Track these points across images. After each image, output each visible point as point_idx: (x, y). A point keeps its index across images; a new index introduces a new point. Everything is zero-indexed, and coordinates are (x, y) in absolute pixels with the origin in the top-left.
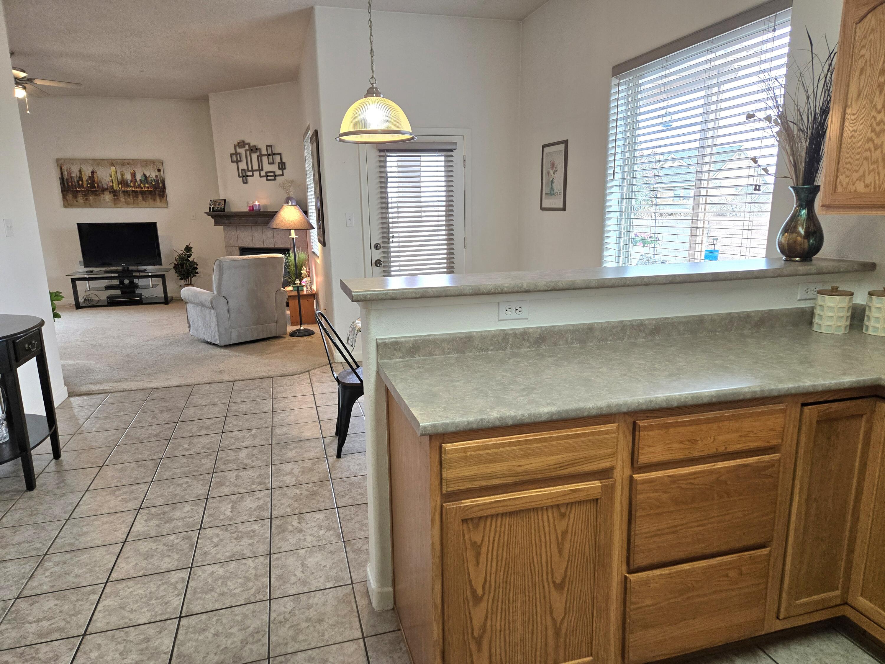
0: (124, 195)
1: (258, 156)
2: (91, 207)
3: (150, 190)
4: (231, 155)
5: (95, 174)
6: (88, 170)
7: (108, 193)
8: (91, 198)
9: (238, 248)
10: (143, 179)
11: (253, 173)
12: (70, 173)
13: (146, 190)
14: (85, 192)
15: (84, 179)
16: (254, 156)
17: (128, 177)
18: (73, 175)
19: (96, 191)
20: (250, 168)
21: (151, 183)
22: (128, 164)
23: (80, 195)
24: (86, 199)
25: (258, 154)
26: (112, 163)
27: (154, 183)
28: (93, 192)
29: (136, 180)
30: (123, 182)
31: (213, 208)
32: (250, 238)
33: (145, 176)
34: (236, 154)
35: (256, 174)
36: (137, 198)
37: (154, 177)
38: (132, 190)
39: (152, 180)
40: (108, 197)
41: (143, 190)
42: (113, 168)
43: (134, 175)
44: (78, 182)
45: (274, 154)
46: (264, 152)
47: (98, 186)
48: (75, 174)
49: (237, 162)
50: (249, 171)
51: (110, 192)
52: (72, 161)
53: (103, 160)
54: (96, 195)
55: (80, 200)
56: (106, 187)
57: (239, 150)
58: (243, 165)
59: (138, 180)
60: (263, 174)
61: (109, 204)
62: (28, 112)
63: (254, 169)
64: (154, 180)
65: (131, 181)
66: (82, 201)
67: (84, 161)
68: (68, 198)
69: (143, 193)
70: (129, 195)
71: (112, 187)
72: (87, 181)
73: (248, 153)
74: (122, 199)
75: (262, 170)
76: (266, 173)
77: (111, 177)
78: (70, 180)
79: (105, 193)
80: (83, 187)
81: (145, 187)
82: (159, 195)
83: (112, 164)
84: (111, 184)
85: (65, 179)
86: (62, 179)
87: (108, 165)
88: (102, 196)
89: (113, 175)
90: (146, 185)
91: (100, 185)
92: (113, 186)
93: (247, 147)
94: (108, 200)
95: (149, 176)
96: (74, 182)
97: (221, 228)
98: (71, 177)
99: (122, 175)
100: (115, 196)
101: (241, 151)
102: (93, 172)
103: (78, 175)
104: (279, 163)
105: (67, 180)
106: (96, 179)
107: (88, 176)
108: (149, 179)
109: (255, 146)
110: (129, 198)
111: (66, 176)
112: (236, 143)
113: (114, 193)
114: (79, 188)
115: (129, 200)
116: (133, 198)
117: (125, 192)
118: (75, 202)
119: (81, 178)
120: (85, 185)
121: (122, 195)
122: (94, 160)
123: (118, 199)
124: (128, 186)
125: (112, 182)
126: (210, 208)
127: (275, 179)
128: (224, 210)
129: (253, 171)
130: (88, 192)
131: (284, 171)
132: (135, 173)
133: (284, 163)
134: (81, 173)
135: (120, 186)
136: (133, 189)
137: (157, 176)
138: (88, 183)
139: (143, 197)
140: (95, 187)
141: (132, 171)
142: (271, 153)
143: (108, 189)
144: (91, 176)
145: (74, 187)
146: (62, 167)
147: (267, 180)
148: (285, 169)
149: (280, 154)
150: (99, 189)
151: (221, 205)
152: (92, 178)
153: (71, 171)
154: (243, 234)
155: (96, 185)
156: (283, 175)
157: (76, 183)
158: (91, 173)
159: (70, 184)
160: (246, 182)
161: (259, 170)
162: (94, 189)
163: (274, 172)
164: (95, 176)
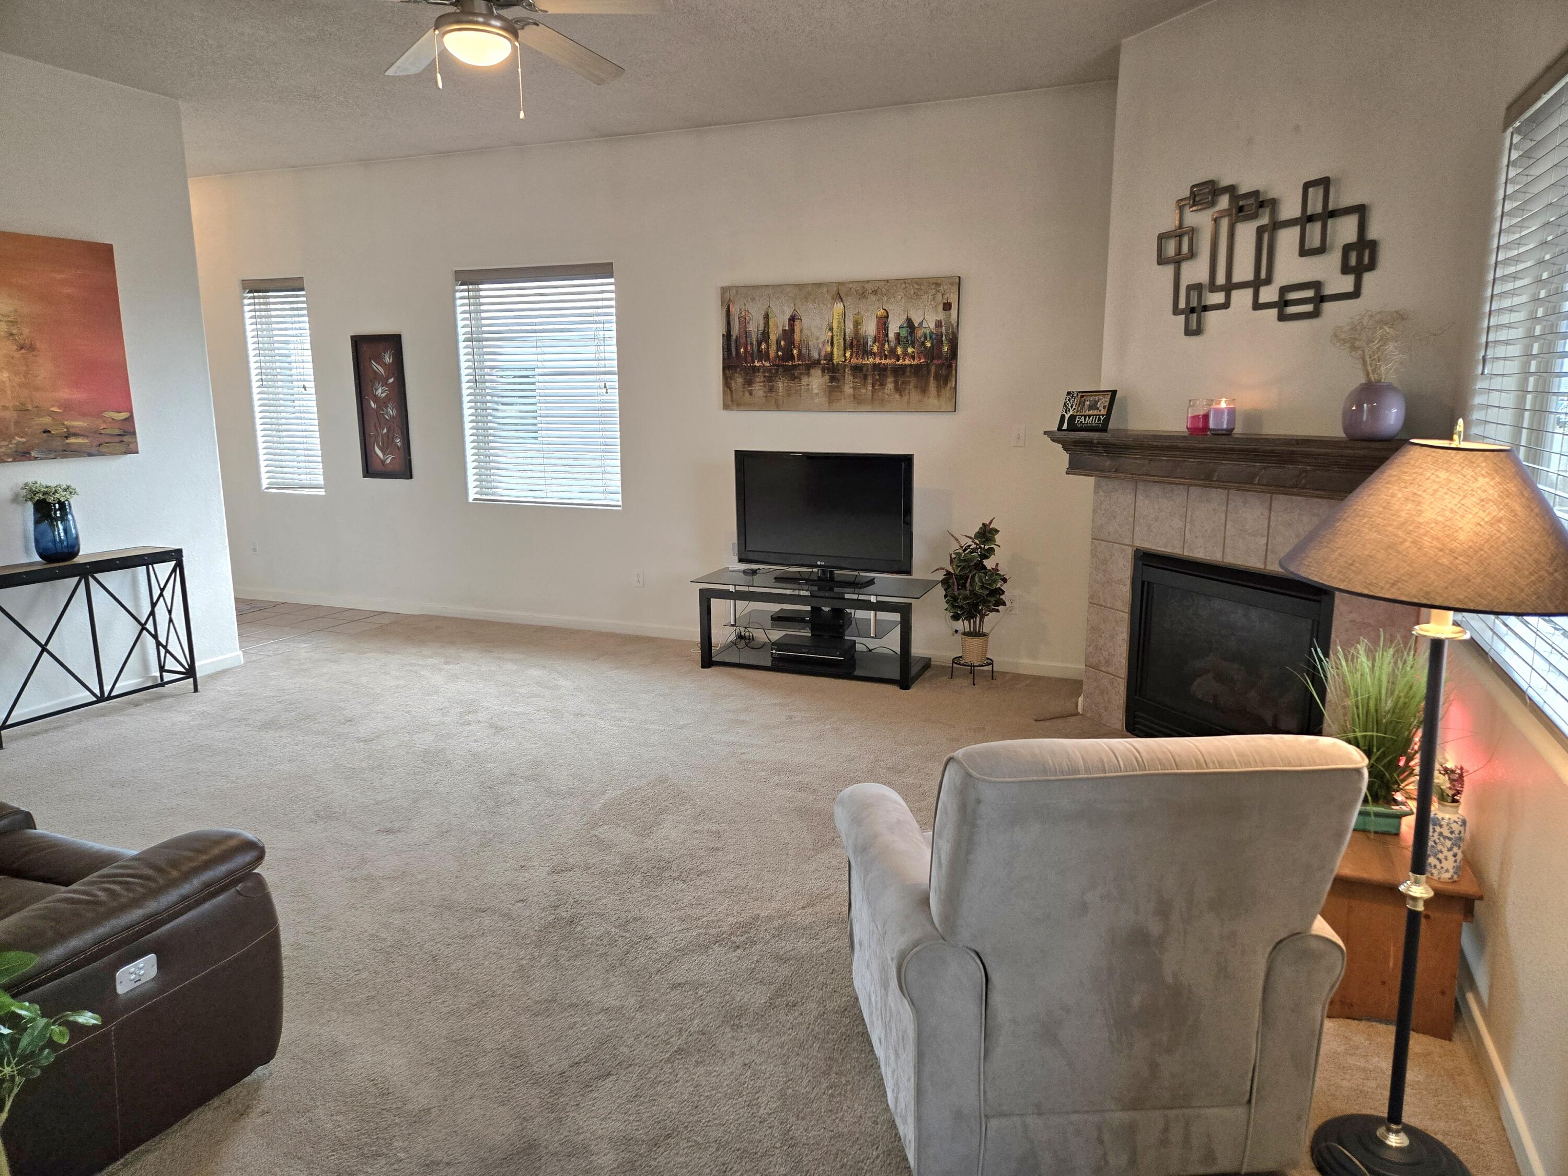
0: (854, 376)
1: (1260, 231)
2: (778, 407)
3: (916, 362)
4: (1162, 237)
5: (797, 322)
6: (783, 312)
7: (819, 372)
8: (781, 385)
9: (1130, 552)
10: (904, 333)
11: (1228, 297)
12: (744, 322)
13: (907, 362)
14: (770, 371)
15: (773, 337)
16: (1246, 233)
17: (870, 329)
18: (752, 327)
19: (795, 367)
20: (1221, 279)
21: (923, 343)
22: (875, 292)
23: (759, 378)
24: (771, 390)
25: (1264, 220)
26: (839, 291)
27: (928, 344)
28: (787, 370)
29: (887, 334)
30: (857, 344)
31: (1072, 418)
32: (1177, 523)
33: (910, 322)
34: (1181, 233)
35: (1242, 298)
36: (883, 385)
37: (932, 326)
38: (874, 365)
39: (925, 336)
40: (816, 381)
41: (900, 362)
42: (839, 307)
43: (883, 323)
44: (759, 344)
45: (1333, 214)
46: (1290, 209)
47: (800, 352)
48: (755, 326)
49: (1177, 261)
50: (1215, 288)
52: (752, 291)
53: (819, 285)
54: (793, 378)
55: (759, 389)
56: (815, 355)
57: (1193, 218)
58: (1196, 271)
59: (891, 335)
60: (1268, 294)
61: (817, 400)
62: (522, 115)
63: (1236, 279)
64: (931, 333)
65: (875, 340)
66: (761, 393)
67: (777, 289)
68: (733, 385)
69: (899, 371)
70: (865, 377)
71: (830, 356)
72: (778, 342)
73: (1225, 222)
74: (848, 389)
75: (1268, 281)
76: (1284, 290)
77: (831, 329)
78: (743, 340)
79: (812, 371)
80: (768, 359)
81: (905, 354)
82: (937, 377)
83: (839, 297)
84: (829, 349)
85: (734, 337)
86: (727, 337)
87: (829, 297)
88: (805, 380)
89: (835, 326)
90: (910, 350)
91: (804, 351)
92: (832, 353)
93: (1224, 202)
94: (815, 391)
95: (921, 323)
96: (752, 344)
97: (1089, 482)
98: (747, 334)
99: (857, 324)
100: (832, 379)
101: (1201, 220)
102: (792, 319)
103: (761, 328)
104: (1347, 249)
105: (736, 340)
106: (797, 337)
107: (781, 328)
108: (919, 333)
109: (1256, 193)
110: (865, 384)
111: (735, 332)
112: (1186, 193)
113: (832, 370)
114: (760, 360)
115: (863, 391)
116: (873, 386)
117: (857, 369)
118: (747, 394)
119: (765, 335)
120: (772, 354)
121: (849, 377)
122: (800, 286)
123: (839, 389)
124: (866, 353)
125: (832, 344)
126: (1063, 417)
127: (1315, 314)
128: (1104, 428)
129: (1230, 287)
131: (1366, 276)
132: (887, 317)
133: (1373, 246)
134: (767, 324)
135: (848, 354)
136: (878, 361)
137: (939, 324)
138: (779, 347)
139: (896, 382)
140: (792, 357)
141: (881, 312)
142: (1319, 209)
143: (820, 363)
144: (787, 328)
145: (749, 359)
146: (731, 307)
147: (1282, 317)
148: (1372, 266)
149: (1361, 211)
150: (800, 363)
151: (1098, 409)
152: (788, 334)
153: (747, 318)
154: (1157, 507)
155: (795, 352)
156: (1355, 294)
157: (755, 348)
158: (789, 320)
159: (742, 350)
160: (1198, 331)
161: (1256, 284)
162: (790, 363)
163: (1316, 285)
164: (797, 329)
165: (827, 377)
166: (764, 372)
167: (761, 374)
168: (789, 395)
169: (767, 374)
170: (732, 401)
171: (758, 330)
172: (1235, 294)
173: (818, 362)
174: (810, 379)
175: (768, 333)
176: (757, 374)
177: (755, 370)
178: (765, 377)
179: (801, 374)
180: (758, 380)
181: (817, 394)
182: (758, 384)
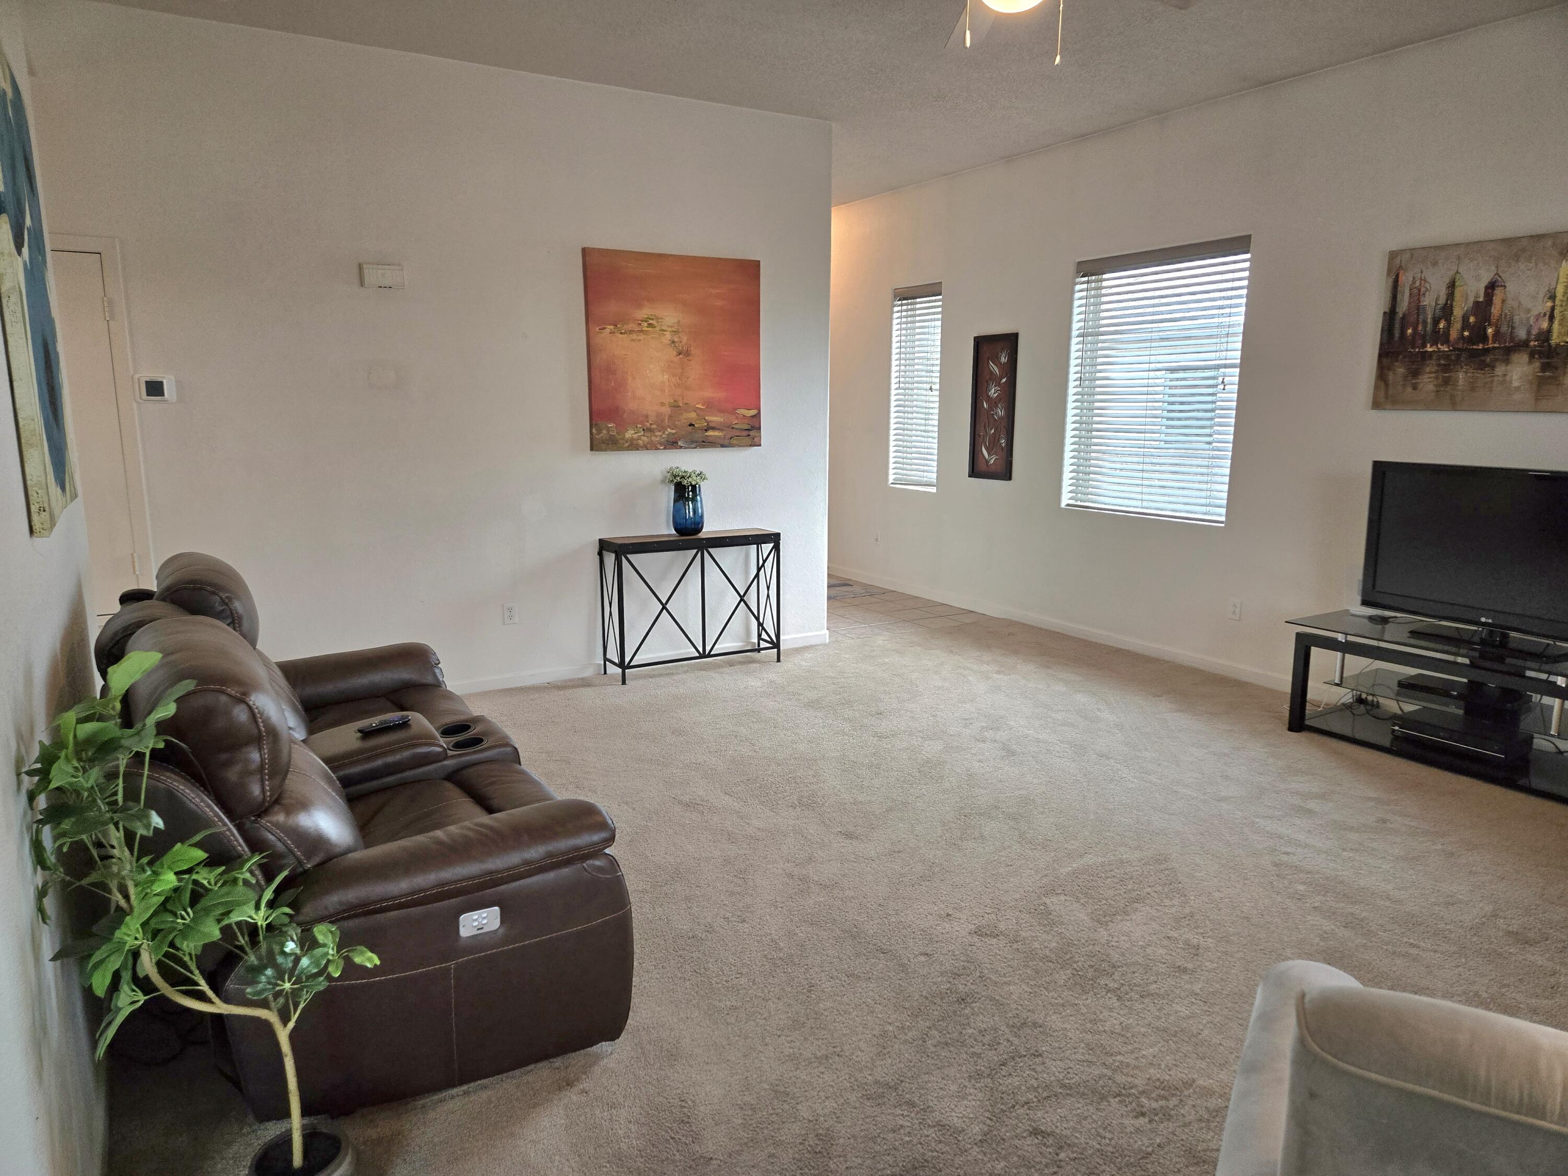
2: (1454, 405)
5: (1498, 292)
6: (1478, 278)
7: (1525, 358)
12: (1417, 294)
14: (1447, 357)
15: (1458, 312)
18: (1428, 301)
19: (1486, 351)
23: (1430, 367)
24: (1446, 382)
28: (1474, 354)
40: (1519, 370)
44: (1436, 322)
47: (1497, 334)
51: (1532, 356)
52: (1437, 253)
53: (1540, 237)
54: (1483, 366)
55: (1428, 382)
56: (1522, 334)
61: (1517, 397)
66: (1431, 387)
67: (1475, 248)
68: (1391, 377)
71: (1545, 336)
72: (1465, 318)
77: (1553, 297)
78: (1412, 319)
79: (1514, 357)
80: (1446, 341)
84: (1545, 325)
85: (1400, 315)
86: (1390, 316)
87: (1554, 253)
88: (1500, 369)
91: (1504, 329)
92: (1549, 331)
94: (1516, 384)
96: (1425, 322)
98: (1419, 309)
100: (1545, 367)
102: (1491, 287)
103: (1442, 301)
105: (1403, 318)
106: (1495, 310)
107: (1471, 300)
111: (1403, 306)
113: (1547, 355)
114: (1434, 343)
118: (1409, 389)
119: (1447, 311)
120: (1454, 334)
122: (1509, 241)
123: (1555, 381)
125: (1552, 318)
130: (1458, 356)
134: (1451, 295)
138: (1465, 324)
140: (1484, 338)
143: (1527, 346)
144: (1481, 299)
145: (1419, 342)
146: (1400, 275)
150: (1495, 345)
152: (1482, 308)
153: (1423, 289)
155: (1490, 331)
157: (1429, 327)
158: (1487, 288)
159: (1410, 331)
162: (1481, 346)
164: (1497, 300)
165: (1537, 364)
166: (1439, 359)
167: (1433, 362)
168: (1473, 389)
169: (1442, 362)
170: (1387, 398)
171: (1437, 304)
173: (1525, 344)
174: (1509, 367)
175: (1452, 306)
176: (1428, 362)
177: (1425, 356)
178: (1439, 365)
179: (1496, 360)
180: (1428, 369)
181: (1518, 388)
182: (1427, 376)
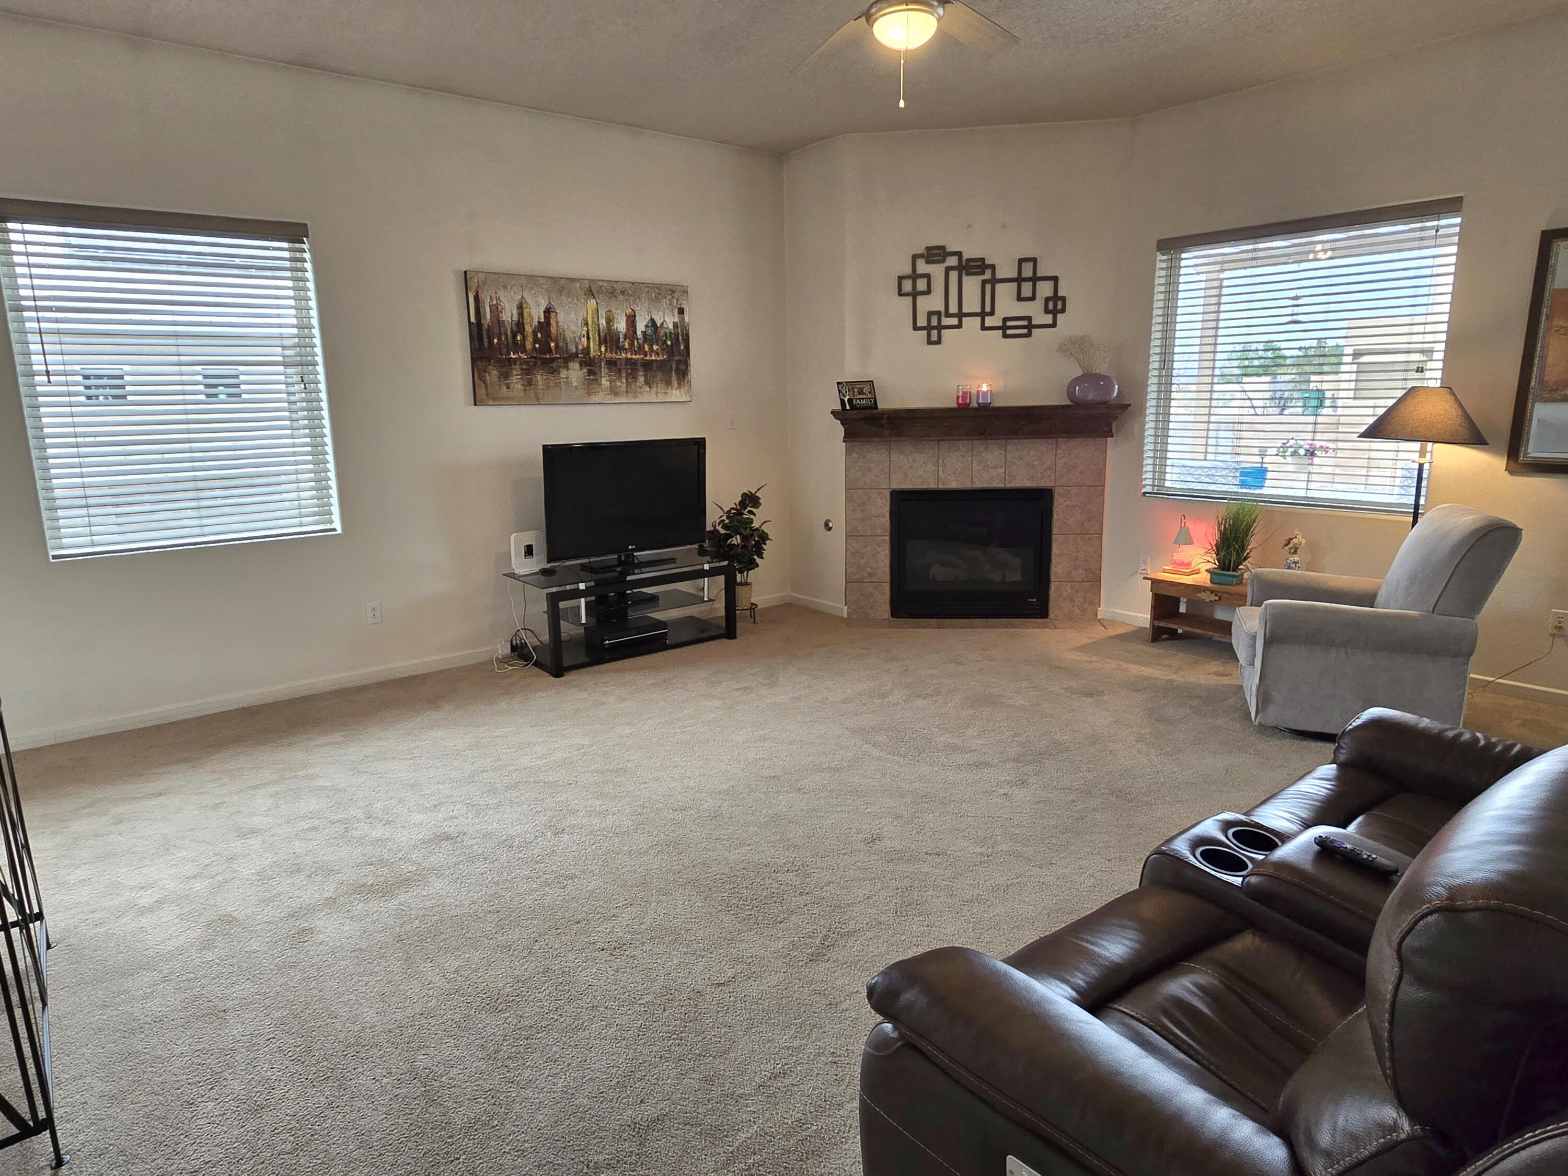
0: (610, 370)
1: (984, 283)
2: (538, 401)
3: (661, 358)
4: (901, 278)
5: (553, 315)
6: (538, 305)
7: (577, 366)
8: (539, 378)
9: (888, 493)
10: (649, 332)
11: (960, 321)
12: (496, 310)
13: (653, 358)
14: (527, 363)
15: (529, 329)
16: (973, 282)
17: (621, 326)
18: (505, 317)
19: (553, 360)
20: (953, 309)
21: (665, 342)
22: (623, 293)
23: (516, 371)
24: (530, 383)
25: (988, 275)
26: (592, 290)
27: (669, 343)
28: (546, 362)
29: (635, 332)
30: (609, 339)
31: (850, 401)
32: (930, 467)
33: (652, 320)
34: (914, 276)
35: (972, 322)
36: (635, 378)
37: (671, 327)
38: (627, 359)
39: (666, 334)
40: (575, 373)
41: (648, 358)
42: (592, 303)
43: (631, 321)
44: (514, 335)
45: (1039, 279)
46: (1008, 273)
47: (557, 346)
48: (509, 315)
49: (915, 294)
50: (948, 315)
51: (581, 364)
52: (505, 279)
53: (572, 280)
56: (573, 349)
57: (926, 268)
58: (934, 302)
59: (639, 333)
60: (993, 321)
63: (965, 310)
64: (670, 333)
65: (625, 337)
66: (519, 386)
67: (531, 280)
69: (647, 366)
70: (620, 371)
71: (587, 351)
72: (535, 333)
73: (954, 275)
74: (605, 382)
75: (992, 313)
76: (1005, 320)
77: (587, 324)
78: (496, 330)
79: (571, 365)
80: (524, 350)
81: (651, 349)
82: (678, 371)
83: (590, 293)
84: (585, 343)
85: (486, 326)
86: (478, 326)
87: (582, 293)
88: (563, 373)
89: (590, 322)
90: (655, 347)
91: (561, 344)
92: (588, 346)
93: (952, 261)
95: (662, 324)
96: (506, 334)
98: (500, 323)
99: (609, 321)
100: (590, 373)
101: (936, 271)
102: (548, 312)
103: (515, 318)
104: (1047, 300)
105: (488, 330)
106: (553, 330)
107: (536, 320)
108: (662, 332)
109: (978, 259)
110: (619, 378)
111: (486, 321)
112: (921, 250)
113: (589, 364)
114: (516, 352)
115: (618, 384)
116: (627, 380)
117: (611, 363)
118: (504, 389)
119: (520, 326)
120: (529, 346)
121: (604, 371)
122: (554, 280)
123: (597, 382)
124: (620, 348)
125: (588, 338)
126: (842, 401)
127: (1029, 335)
128: (877, 408)
129: (961, 315)
130: (535, 364)
131: (1059, 316)
132: (635, 316)
133: (1063, 299)
134: (521, 315)
135: (603, 349)
136: (629, 356)
137: (675, 325)
138: (536, 340)
139: (645, 376)
140: (549, 350)
141: (629, 311)
142: (1030, 274)
143: (578, 357)
144: (543, 320)
145: (505, 350)
146: (479, 293)
147: (1005, 336)
148: (1063, 310)
149: (1055, 279)
150: (558, 356)
151: (865, 394)
152: (545, 326)
153: (500, 307)
154: (911, 459)
155: (552, 344)
156: (1054, 325)
157: (510, 339)
158: (545, 312)
159: (496, 341)
160: (939, 342)
161: (983, 315)
162: (548, 356)
163: (1029, 319)
164: (553, 322)
165: (585, 370)
166: (521, 364)
167: (518, 366)
168: (548, 388)
169: (524, 367)
170: (487, 395)
171: (512, 321)
172: (965, 320)
173: (574, 356)
174: (569, 372)
175: (523, 324)
176: (514, 367)
177: (511, 362)
178: (522, 369)
179: (560, 367)
180: (515, 373)
181: (576, 387)
182: (515, 377)
